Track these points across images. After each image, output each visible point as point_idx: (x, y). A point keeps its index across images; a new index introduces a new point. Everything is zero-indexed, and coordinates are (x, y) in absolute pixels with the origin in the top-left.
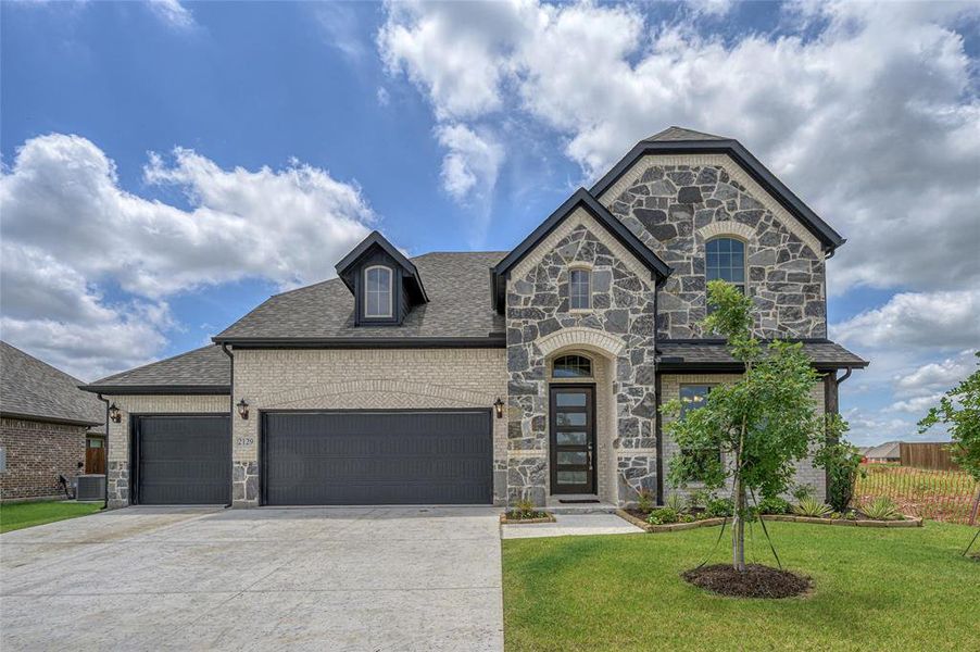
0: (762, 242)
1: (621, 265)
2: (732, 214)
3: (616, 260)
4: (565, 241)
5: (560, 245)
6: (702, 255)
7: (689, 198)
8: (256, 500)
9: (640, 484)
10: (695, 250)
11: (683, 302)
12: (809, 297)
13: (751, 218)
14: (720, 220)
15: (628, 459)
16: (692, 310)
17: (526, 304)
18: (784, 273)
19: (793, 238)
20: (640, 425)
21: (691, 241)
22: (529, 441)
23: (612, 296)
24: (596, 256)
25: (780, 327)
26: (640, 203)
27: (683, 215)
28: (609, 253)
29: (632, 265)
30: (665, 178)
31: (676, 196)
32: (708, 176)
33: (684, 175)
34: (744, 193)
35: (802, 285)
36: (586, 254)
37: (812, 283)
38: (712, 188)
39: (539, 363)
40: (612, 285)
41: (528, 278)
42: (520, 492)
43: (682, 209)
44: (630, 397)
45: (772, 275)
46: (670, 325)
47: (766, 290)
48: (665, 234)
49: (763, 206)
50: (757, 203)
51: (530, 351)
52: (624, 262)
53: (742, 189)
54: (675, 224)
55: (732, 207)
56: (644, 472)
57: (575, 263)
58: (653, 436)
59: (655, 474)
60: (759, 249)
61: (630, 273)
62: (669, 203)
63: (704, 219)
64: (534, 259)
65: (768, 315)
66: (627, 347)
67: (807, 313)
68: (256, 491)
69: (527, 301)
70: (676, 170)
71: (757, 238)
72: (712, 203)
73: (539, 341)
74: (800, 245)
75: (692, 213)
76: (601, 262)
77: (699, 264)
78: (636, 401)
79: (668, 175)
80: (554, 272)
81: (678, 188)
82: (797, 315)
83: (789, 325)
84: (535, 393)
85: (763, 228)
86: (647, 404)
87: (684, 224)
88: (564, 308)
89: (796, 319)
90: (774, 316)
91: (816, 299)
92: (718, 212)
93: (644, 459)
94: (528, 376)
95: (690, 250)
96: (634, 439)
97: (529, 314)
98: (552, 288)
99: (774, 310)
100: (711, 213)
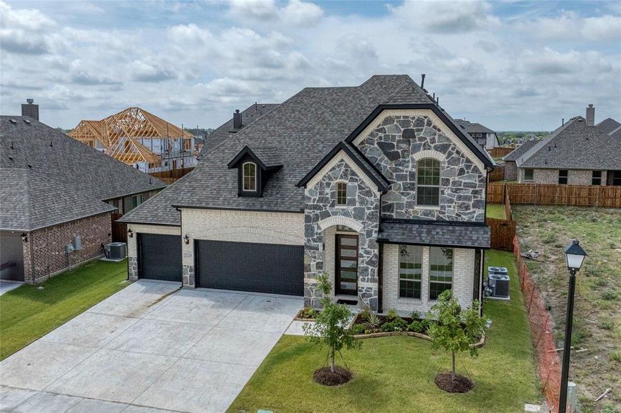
0: (449, 163)
1: (362, 182)
2: (432, 145)
3: (360, 180)
4: (334, 168)
5: (331, 170)
6: (414, 170)
7: (408, 135)
8: (194, 285)
9: (368, 302)
10: (410, 167)
11: (403, 197)
12: (475, 197)
13: (443, 149)
14: (425, 149)
15: (363, 288)
16: (407, 202)
17: (314, 202)
18: (461, 182)
19: (468, 161)
20: (370, 270)
21: (408, 162)
22: (314, 274)
23: (357, 199)
24: (349, 177)
25: (457, 215)
26: (381, 138)
27: (404, 146)
28: (357, 176)
29: (368, 182)
30: (395, 123)
31: (401, 134)
32: (420, 122)
33: (405, 122)
34: (441, 133)
35: (471, 189)
36: (345, 175)
37: (477, 189)
38: (421, 130)
39: (320, 234)
40: (357, 193)
41: (315, 188)
42: (310, 300)
43: (403, 142)
44: (365, 255)
45: (454, 183)
46: (395, 210)
47: (450, 192)
48: (393, 157)
49: (451, 141)
50: (448, 139)
51: (316, 227)
52: (364, 180)
53: (439, 130)
54: (400, 151)
55: (433, 141)
56: (371, 295)
57: (339, 181)
58: (376, 277)
59: (377, 297)
60: (447, 167)
61: (367, 187)
62: (397, 138)
63: (416, 149)
64: (318, 178)
65: (450, 207)
66: (364, 228)
67: (474, 207)
68: (193, 281)
69: (314, 200)
70: (402, 119)
71: (446, 160)
72: (421, 139)
73: (320, 222)
74: (471, 166)
75: (410, 145)
76: (352, 180)
77: (412, 175)
78: (368, 257)
79: (397, 121)
80: (328, 185)
81: (402, 130)
82: (467, 208)
83: (462, 213)
84: (318, 249)
85: (450, 154)
86: (374, 259)
87: (404, 151)
88: (333, 205)
89: (467, 209)
90: (454, 208)
91: (479, 199)
92: (425, 144)
93: (371, 289)
94: (314, 241)
95: (407, 167)
96: (366, 278)
97: (315, 207)
98: (327, 194)
99: (454, 204)
100: (420, 145)
